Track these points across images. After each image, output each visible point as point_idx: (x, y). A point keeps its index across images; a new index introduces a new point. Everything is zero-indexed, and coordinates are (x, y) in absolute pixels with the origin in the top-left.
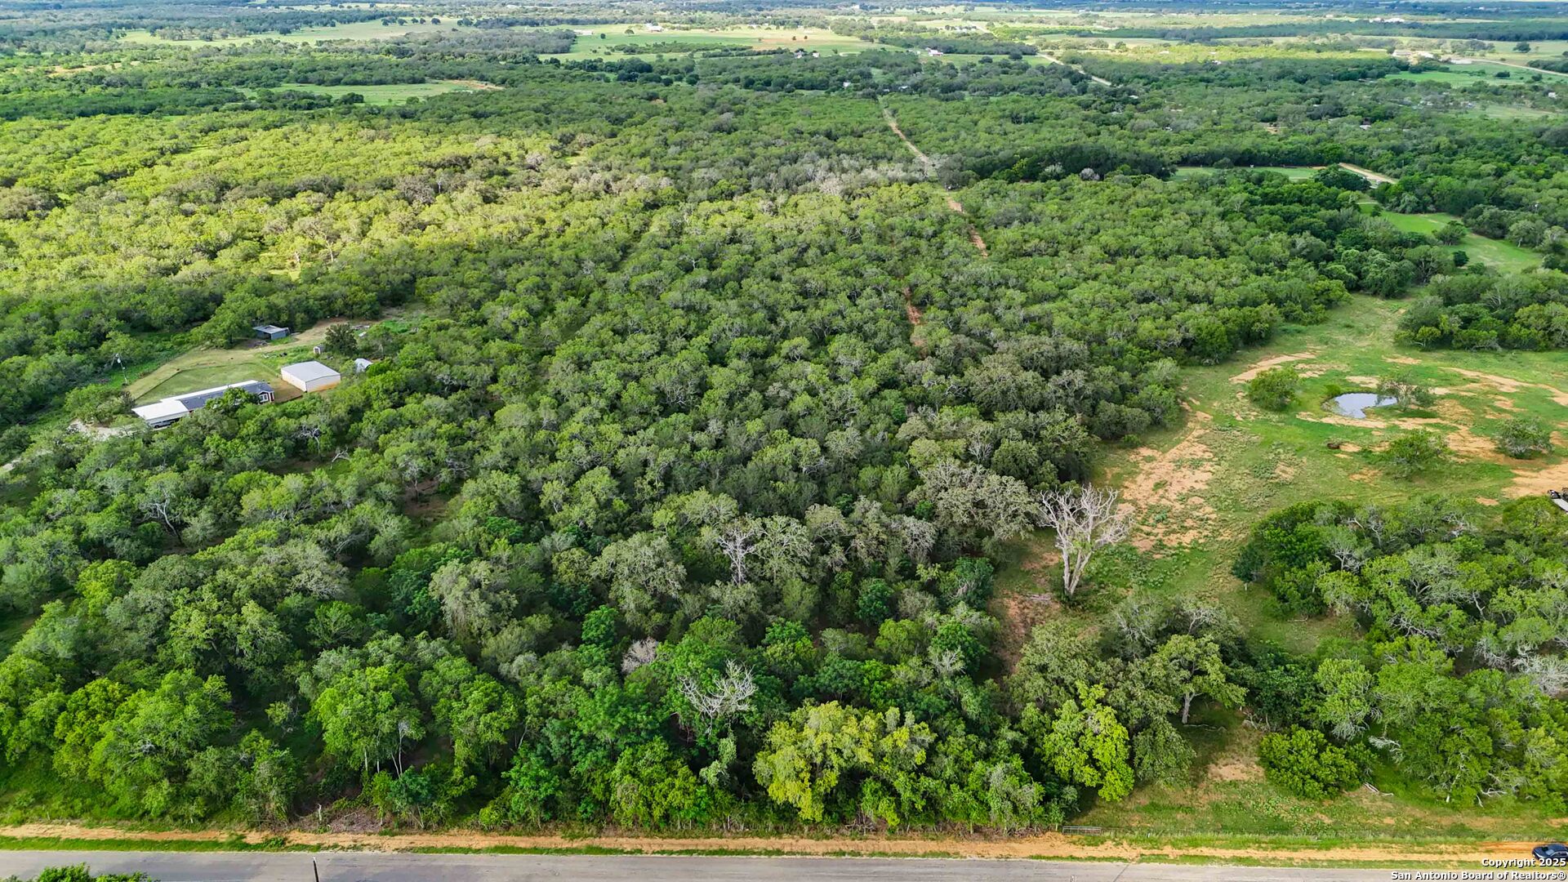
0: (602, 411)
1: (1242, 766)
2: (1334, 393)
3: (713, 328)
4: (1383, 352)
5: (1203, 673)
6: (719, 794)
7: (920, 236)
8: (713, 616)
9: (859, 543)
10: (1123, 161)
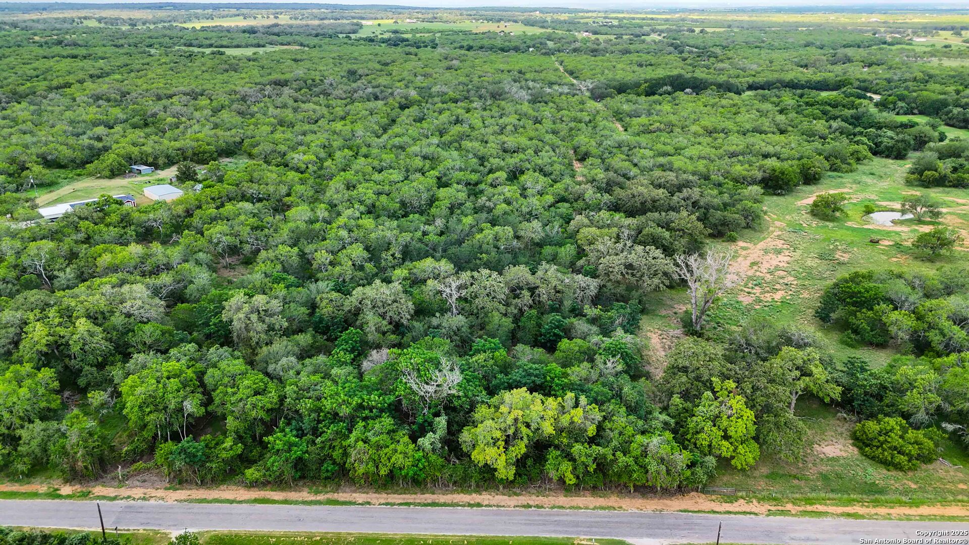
0: (362, 213)
1: (840, 446)
2: (869, 211)
3: (441, 168)
4: (898, 189)
5: (810, 375)
6: (433, 458)
7: (580, 122)
8: (434, 337)
9: (542, 290)
10: (712, 84)
